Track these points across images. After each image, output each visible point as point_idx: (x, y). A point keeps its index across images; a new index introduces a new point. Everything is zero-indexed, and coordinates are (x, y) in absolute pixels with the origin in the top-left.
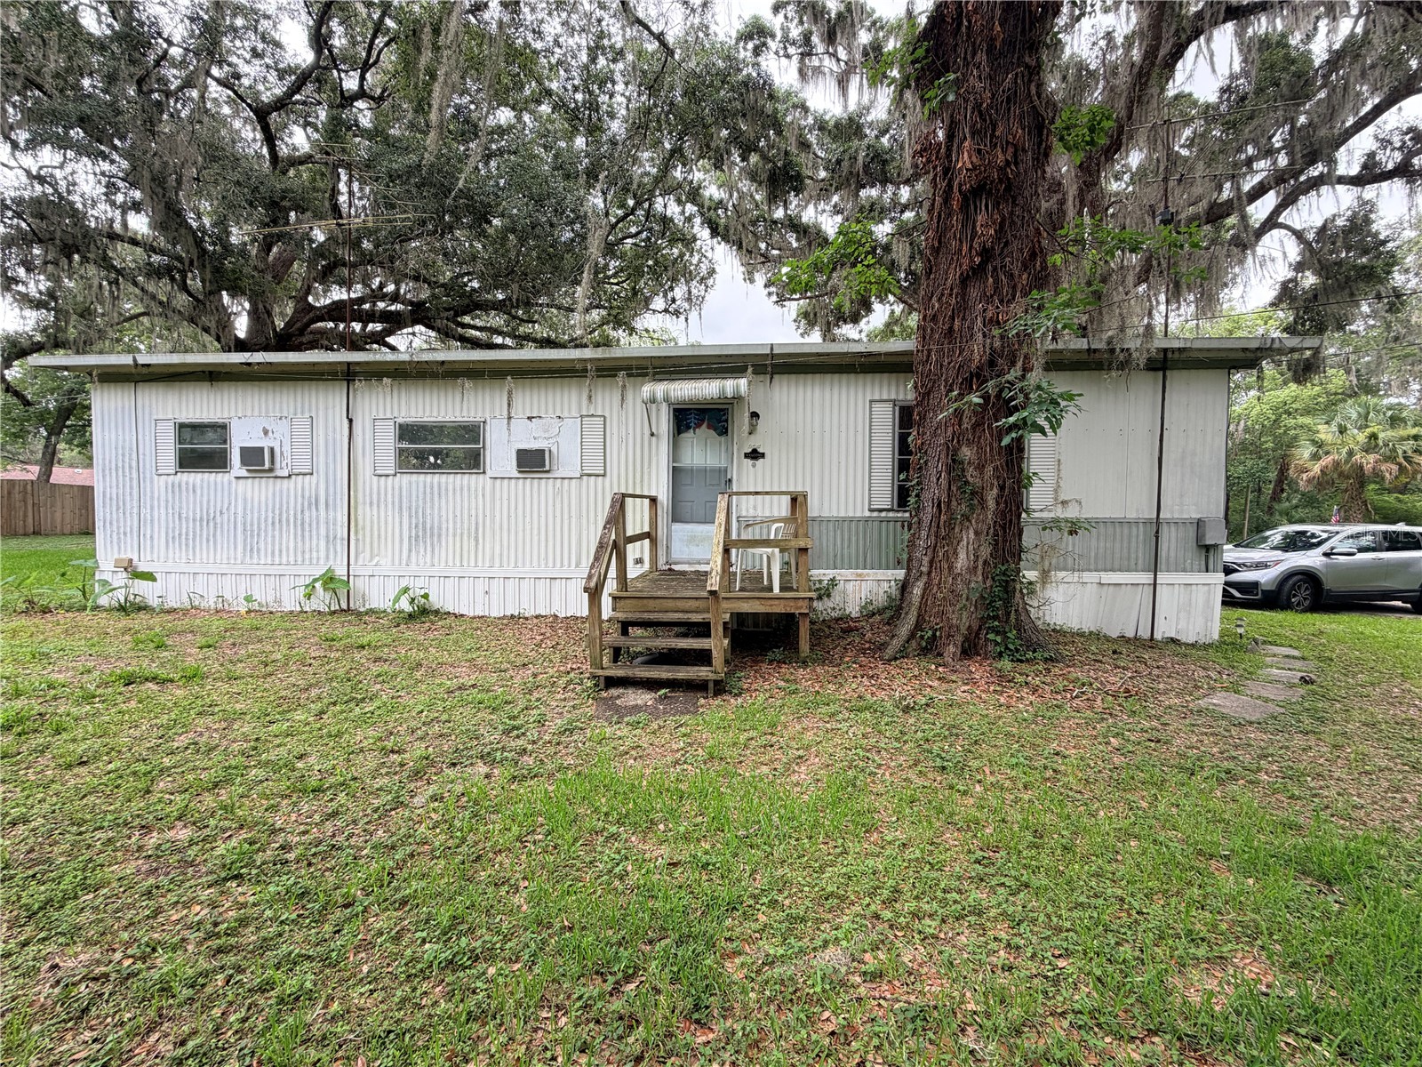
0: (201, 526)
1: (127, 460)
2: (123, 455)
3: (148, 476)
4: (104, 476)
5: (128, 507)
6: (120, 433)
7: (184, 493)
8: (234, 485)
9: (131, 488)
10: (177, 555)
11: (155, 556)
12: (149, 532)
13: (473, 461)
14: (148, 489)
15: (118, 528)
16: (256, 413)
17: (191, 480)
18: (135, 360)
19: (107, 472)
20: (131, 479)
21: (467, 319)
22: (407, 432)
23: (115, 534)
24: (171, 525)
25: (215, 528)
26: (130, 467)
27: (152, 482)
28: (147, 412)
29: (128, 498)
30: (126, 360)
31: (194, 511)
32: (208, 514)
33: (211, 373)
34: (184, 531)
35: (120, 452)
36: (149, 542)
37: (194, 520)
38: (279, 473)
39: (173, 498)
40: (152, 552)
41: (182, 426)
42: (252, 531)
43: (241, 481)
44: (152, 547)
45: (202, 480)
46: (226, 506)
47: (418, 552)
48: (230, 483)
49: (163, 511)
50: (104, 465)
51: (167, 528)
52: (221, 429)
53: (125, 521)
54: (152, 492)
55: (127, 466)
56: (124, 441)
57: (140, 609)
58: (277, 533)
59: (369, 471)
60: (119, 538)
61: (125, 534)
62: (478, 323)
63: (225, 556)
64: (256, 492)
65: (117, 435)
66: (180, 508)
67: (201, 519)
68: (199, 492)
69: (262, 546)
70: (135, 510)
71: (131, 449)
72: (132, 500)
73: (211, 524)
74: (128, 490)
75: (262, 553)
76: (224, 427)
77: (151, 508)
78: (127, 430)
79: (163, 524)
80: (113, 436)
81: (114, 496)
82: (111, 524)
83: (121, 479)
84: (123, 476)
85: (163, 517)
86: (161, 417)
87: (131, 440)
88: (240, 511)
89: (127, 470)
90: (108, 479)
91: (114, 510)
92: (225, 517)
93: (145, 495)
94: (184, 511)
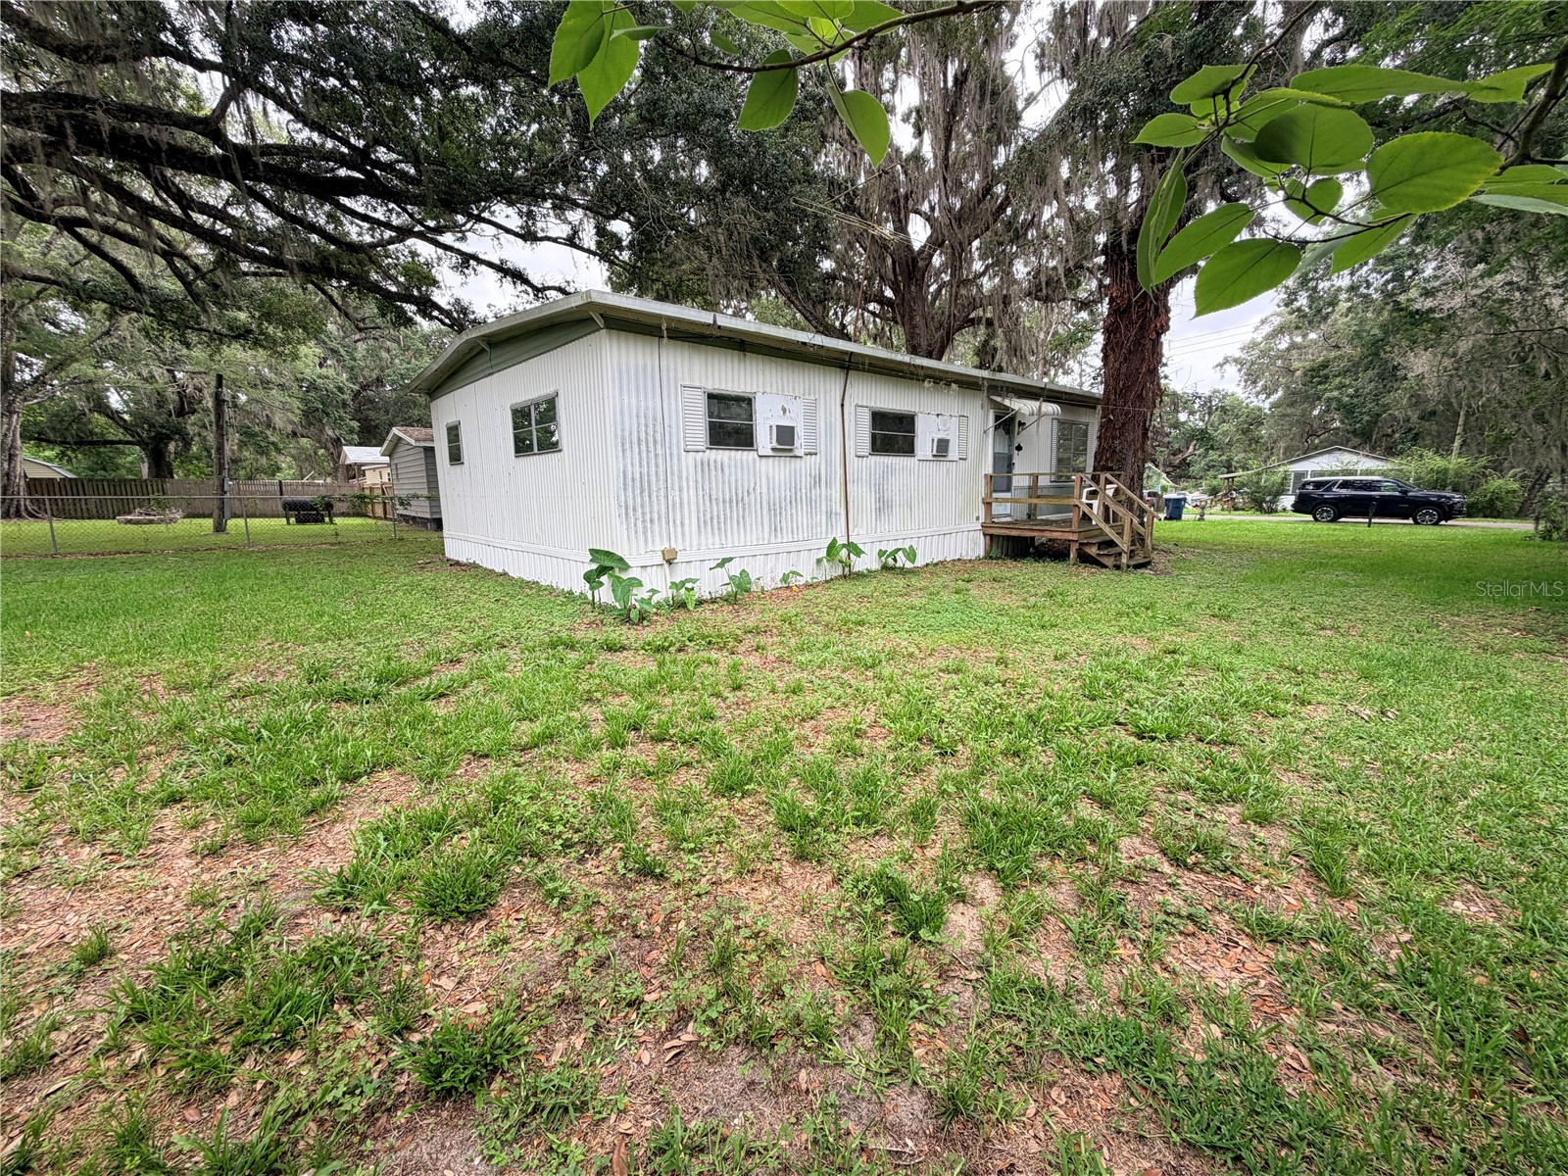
0: (731, 507)
1: (650, 430)
2: (646, 426)
3: (675, 452)
4: (624, 451)
5: (654, 488)
6: (642, 398)
7: (713, 473)
8: (758, 464)
9: (657, 466)
10: (710, 541)
11: (687, 543)
12: (678, 517)
14: (676, 468)
15: (643, 514)
16: (774, 391)
17: (719, 459)
19: (627, 446)
20: (656, 455)
23: (639, 523)
24: (702, 509)
25: (744, 508)
26: (655, 441)
27: (679, 460)
28: (672, 375)
29: (653, 478)
31: (723, 492)
32: (737, 495)
33: (743, 341)
34: (715, 514)
35: (643, 422)
36: (679, 529)
37: (724, 502)
38: (797, 452)
39: (703, 478)
40: (683, 540)
41: (711, 396)
42: (775, 510)
43: (764, 460)
44: (683, 534)
45: (730, 458)
46: (752, 485)
48: (754, 462)
49: (692, 492)
50: (623, 437)
51: (698, 512)
52: (746, 402)
53: (651, 506)
54: (680, 471)
55: (651, 439)
56: (647, 408)
59: (853, 453)
60: (645, 527)
61: (652, 521)
63: (754, 537)
64: (779, 471)
65: (638, 401)
66: (710, 489)
67: (731, 501)
68: (726, 470)
69: (784, 523)
70: (662, 493)
71: (655, 419)
72: (658, 480)
73: (740, 505)
74: (653, 469)
75: (784, 531)
76: (749, 401)
77: (680, 490)
78: (650, 395)
79: (693, 507)
80: (634, 401)
81: (637, 476)
82: (634, 510)
83: (644, 454)
84: (648, 452)
85: (693, 499)
86: (687, 383)
87: (654, 409)
88: (765, 490)
89: (651, 445)
90: (628, 454)
91: (638, 491)
92: (752, 496)
93: (672, 474)
94: (714, 493)
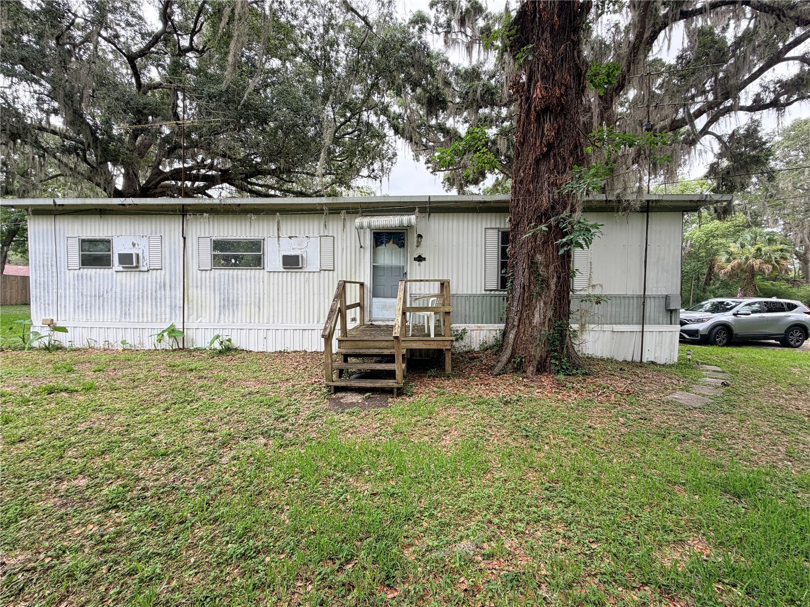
0: (95, 300)
1: (50, 261)
2: (48, 258)
3: (63, 270)
4: (36, 270)
5: (50, 288)
6: (45, 245)
7: (85, 281)
8: (115, 276)
9: (52, 277)
10: (81, 317)
11: (67, 317)
12: (63, 303)
13: (258, 262)
14: (63, 278)
15: (45, 301)
16: (128, 234)
17: (89, 273)
18: (54, 202)
19: (38, 268)
20: (52, 272)
21: (254, 180)
22: (218, 245)
23: (42, 305)
24: (77, 299)
25: (103, 301)
26: (52, 265)
27: (65, 274)
28: (62, 233)
29: (50, 283)
30: (49, 202)
31: (91, 291)
32: (99, 293)
33: (101, 210)
34: (85, 303)
35: (46, 256)
36: (63, 309)
37: (91, 296)
38: (142, 269)
39: (78, 284)
40: (65, 315)
41: (83, 241)
42: (126, 302)
43: (119, 273)
44: (65, 312)
45: (95, 273)
46: (110, 288)
47: (225, 315)
48: (112, 274)
49: (72, 291)
50: (36, 263)
51: (74, 301)
52: (107, 243)
53: (49, 297)
54: (65, 280)
55: (50, 264)
56: (48, 249)
57: (58, 349)
58: (141, 304)
59: (195, 267)
60: (45, 307)
61: (49, 304)
62: (260, 182)
63: (109, 317)
64: (129, 280)
66: (82, 289)
67: (95, 296)
68: (93, 280)
69: (132, 311)
70: (55, 290)
71: (52, 254)
72: (53, 284)
73: (101, 298)
74: (50, 279)
75: (132, 315)
76: (109, 242)
77: (65, 289)
78: (50, 243)
79: (72, 298)
80: (41, 247)
81: (42, 282)
82: (40, 298)
83: (46, 272)
84: (48, 270)
85: (72, 294)
86: (70, 236)
87: (52, 249)
88: (118, 291)
89: (50, 267)
90: (38, 272)
91: (42, 290)
92: (110, 294)
93: (61, 282)
94: (85, 291)
